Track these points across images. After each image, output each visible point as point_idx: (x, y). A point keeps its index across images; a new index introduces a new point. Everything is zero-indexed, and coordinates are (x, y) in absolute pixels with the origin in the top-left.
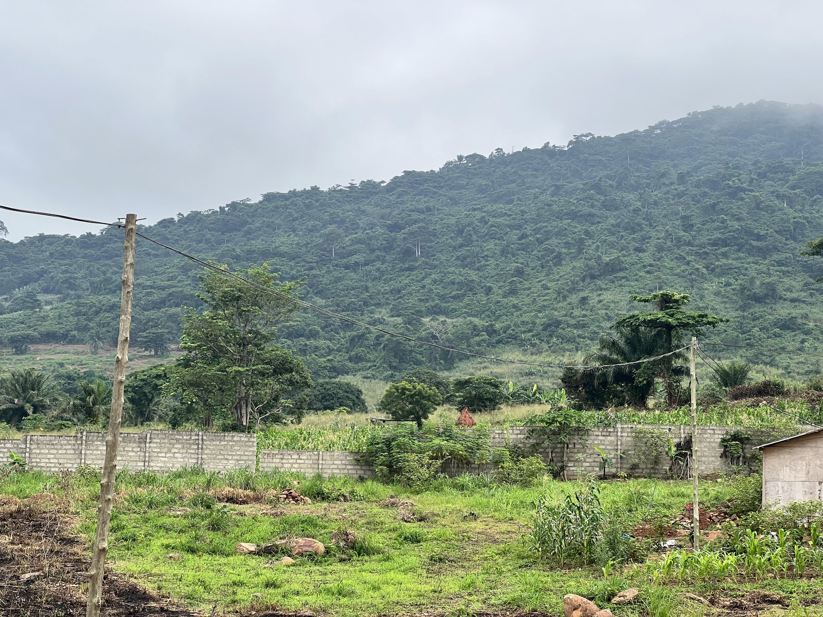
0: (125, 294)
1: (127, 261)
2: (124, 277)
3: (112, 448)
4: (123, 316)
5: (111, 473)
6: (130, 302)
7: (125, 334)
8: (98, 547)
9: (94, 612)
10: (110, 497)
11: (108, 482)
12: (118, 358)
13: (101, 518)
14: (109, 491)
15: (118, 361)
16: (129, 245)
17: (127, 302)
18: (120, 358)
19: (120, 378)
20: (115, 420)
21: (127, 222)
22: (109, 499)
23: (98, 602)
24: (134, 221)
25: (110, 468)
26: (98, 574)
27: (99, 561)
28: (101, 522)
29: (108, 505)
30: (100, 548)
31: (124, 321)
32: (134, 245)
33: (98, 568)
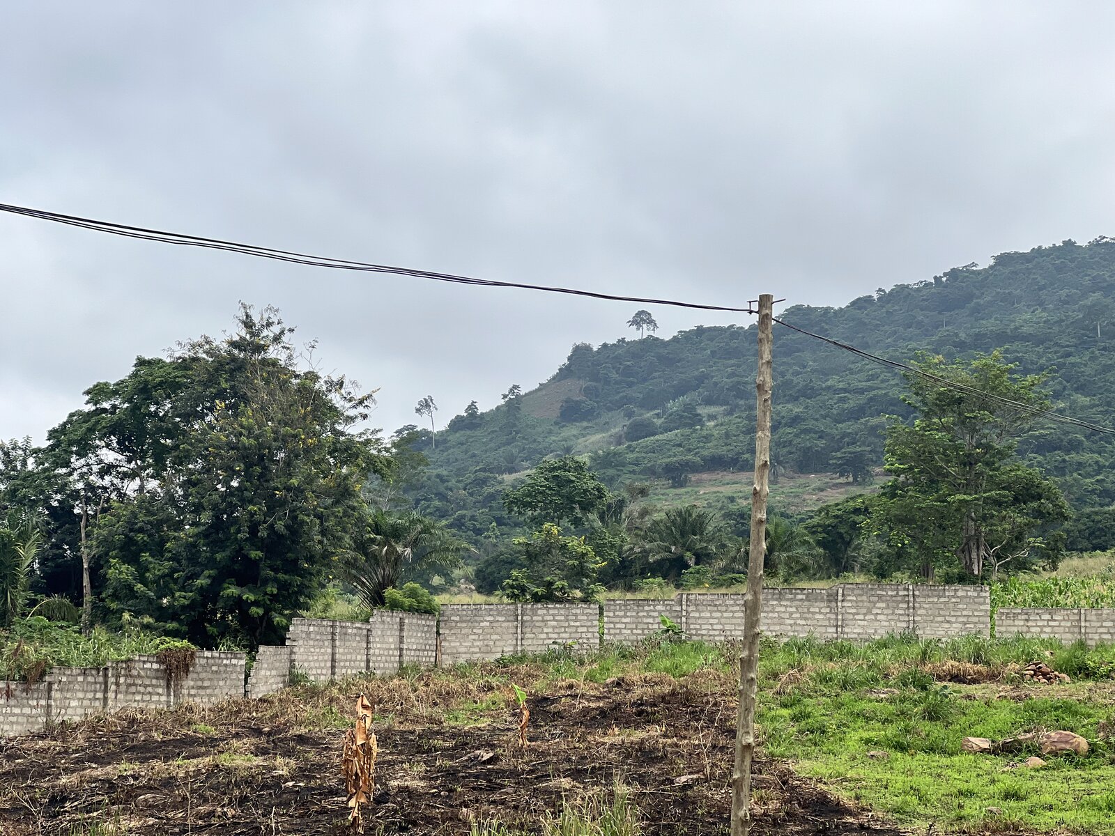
0: (762, 403)
1: (762, 358)
2: (759, 380)
3: (752, 611)
4: (760, 433)
5: (752, 643)
6: (768, 413)
7: (763, 456)
8: (741, 742)
9: (740, 829)
10: (753, 675)
11: (750, 656)
12: (755, 489)
13: (743, 704)
14: (752, 667)
15: (756, 493)
16: (763, 336)
17: (765, 414)
18: (758, 488)
19: (759, 516)
20: (756, 573)
21: (760, 306)
22: (752, 679)
23: (745, 816)
24: (769, 304)
25: (751, 637)
26: (742, 778)
27: (743, 762)
28: (743, 709)
29: (751, 686)
30: (744, 743)
31: (761, 439)
32: (770, 336)
33: (742, 771)
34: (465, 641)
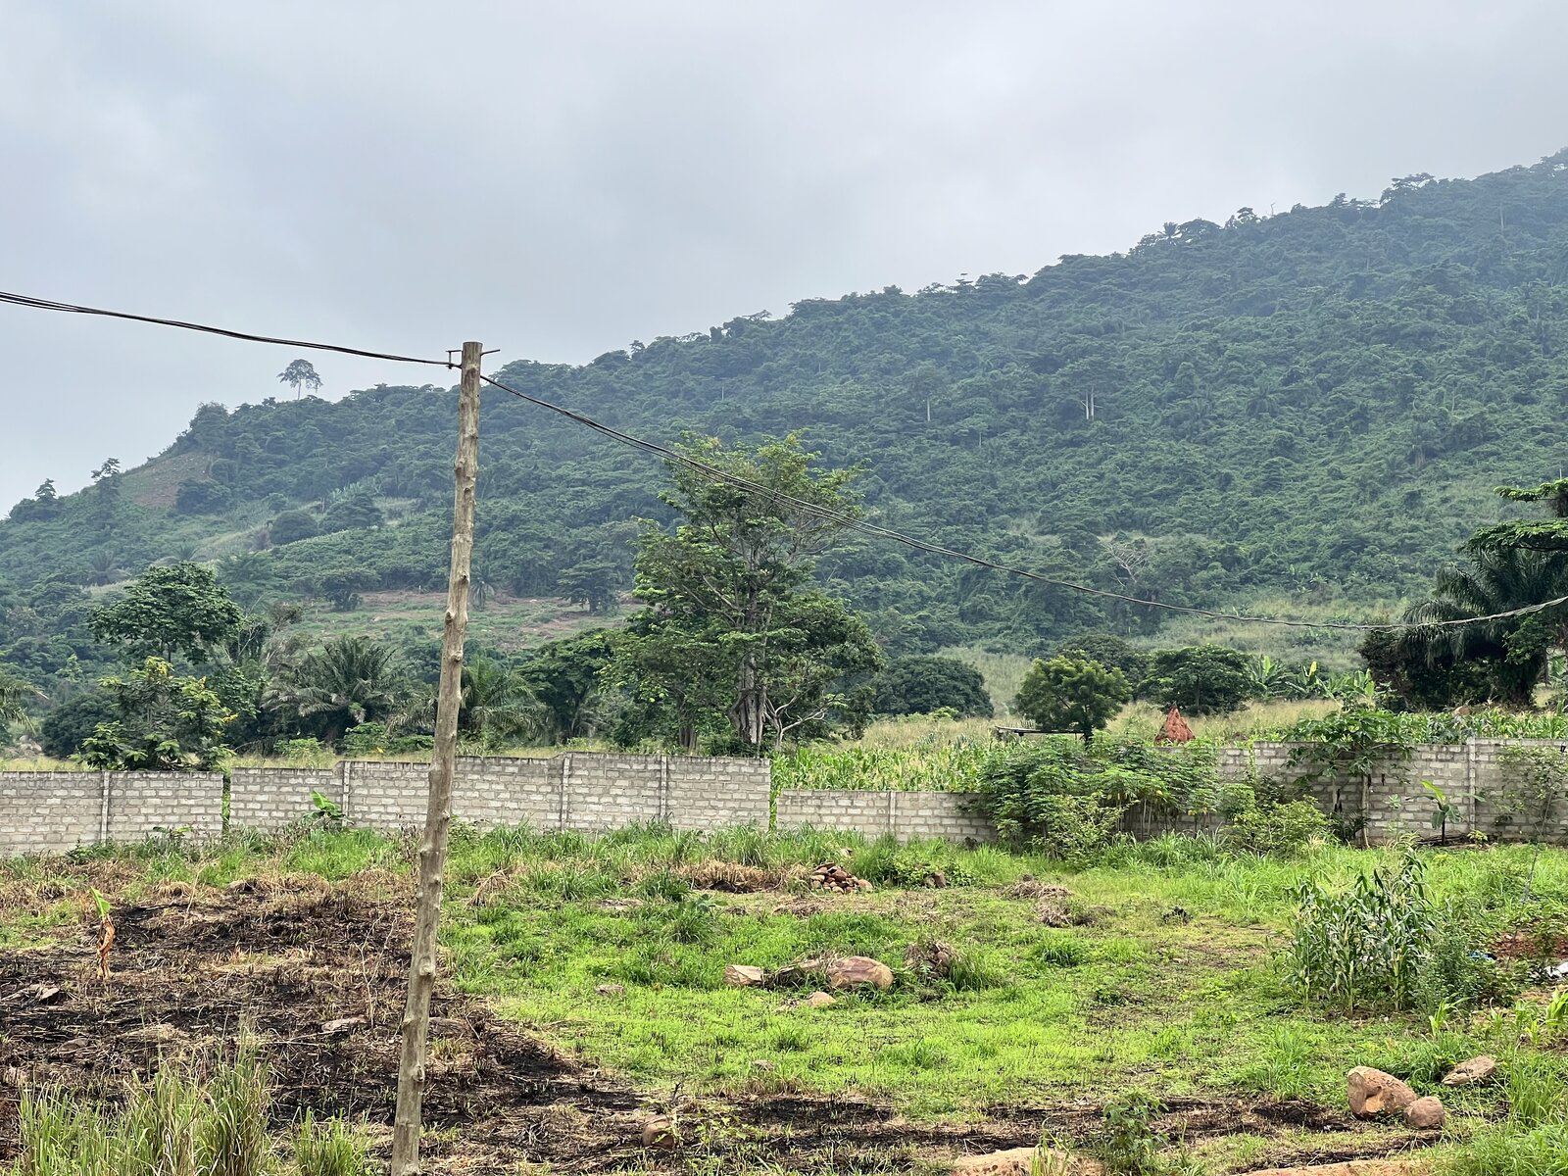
0: (462, 495)
1: (464, 431)
2: (459, 461)
3: (440, 785)
4: (457, 537)
5: (438, 832)
6: (470, 510)
7: (461, 570)
8: (417, 971)
9: (411, 1093)
10: (438, 877)
11: (434, 850)
12: (449, 615)
13: (423, 917)
14: (436, 866)
15: (449, 621)
16: (467, 400)
17: (465, 510)
18: (453, 615)
19: (453, 653)
20: (446, 734)
21: (464, 358)
22: (437, 883)
23: (419, 1076)
24: (476, 355)
25: (438, 824)
26: (417, 1022)
27: (419, 998)
28: (422, 925)
29: (434, 893)
30: (422, 973)
31: (459, 545)
32: (477, 400)
33: (418, 1012)
34: (23, 826)
